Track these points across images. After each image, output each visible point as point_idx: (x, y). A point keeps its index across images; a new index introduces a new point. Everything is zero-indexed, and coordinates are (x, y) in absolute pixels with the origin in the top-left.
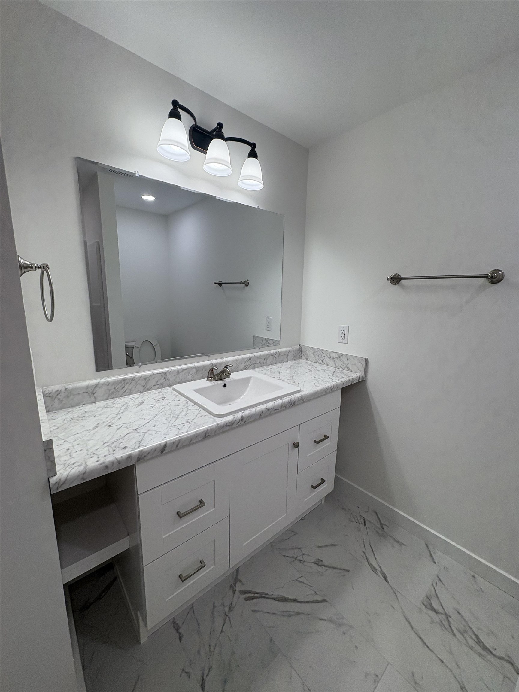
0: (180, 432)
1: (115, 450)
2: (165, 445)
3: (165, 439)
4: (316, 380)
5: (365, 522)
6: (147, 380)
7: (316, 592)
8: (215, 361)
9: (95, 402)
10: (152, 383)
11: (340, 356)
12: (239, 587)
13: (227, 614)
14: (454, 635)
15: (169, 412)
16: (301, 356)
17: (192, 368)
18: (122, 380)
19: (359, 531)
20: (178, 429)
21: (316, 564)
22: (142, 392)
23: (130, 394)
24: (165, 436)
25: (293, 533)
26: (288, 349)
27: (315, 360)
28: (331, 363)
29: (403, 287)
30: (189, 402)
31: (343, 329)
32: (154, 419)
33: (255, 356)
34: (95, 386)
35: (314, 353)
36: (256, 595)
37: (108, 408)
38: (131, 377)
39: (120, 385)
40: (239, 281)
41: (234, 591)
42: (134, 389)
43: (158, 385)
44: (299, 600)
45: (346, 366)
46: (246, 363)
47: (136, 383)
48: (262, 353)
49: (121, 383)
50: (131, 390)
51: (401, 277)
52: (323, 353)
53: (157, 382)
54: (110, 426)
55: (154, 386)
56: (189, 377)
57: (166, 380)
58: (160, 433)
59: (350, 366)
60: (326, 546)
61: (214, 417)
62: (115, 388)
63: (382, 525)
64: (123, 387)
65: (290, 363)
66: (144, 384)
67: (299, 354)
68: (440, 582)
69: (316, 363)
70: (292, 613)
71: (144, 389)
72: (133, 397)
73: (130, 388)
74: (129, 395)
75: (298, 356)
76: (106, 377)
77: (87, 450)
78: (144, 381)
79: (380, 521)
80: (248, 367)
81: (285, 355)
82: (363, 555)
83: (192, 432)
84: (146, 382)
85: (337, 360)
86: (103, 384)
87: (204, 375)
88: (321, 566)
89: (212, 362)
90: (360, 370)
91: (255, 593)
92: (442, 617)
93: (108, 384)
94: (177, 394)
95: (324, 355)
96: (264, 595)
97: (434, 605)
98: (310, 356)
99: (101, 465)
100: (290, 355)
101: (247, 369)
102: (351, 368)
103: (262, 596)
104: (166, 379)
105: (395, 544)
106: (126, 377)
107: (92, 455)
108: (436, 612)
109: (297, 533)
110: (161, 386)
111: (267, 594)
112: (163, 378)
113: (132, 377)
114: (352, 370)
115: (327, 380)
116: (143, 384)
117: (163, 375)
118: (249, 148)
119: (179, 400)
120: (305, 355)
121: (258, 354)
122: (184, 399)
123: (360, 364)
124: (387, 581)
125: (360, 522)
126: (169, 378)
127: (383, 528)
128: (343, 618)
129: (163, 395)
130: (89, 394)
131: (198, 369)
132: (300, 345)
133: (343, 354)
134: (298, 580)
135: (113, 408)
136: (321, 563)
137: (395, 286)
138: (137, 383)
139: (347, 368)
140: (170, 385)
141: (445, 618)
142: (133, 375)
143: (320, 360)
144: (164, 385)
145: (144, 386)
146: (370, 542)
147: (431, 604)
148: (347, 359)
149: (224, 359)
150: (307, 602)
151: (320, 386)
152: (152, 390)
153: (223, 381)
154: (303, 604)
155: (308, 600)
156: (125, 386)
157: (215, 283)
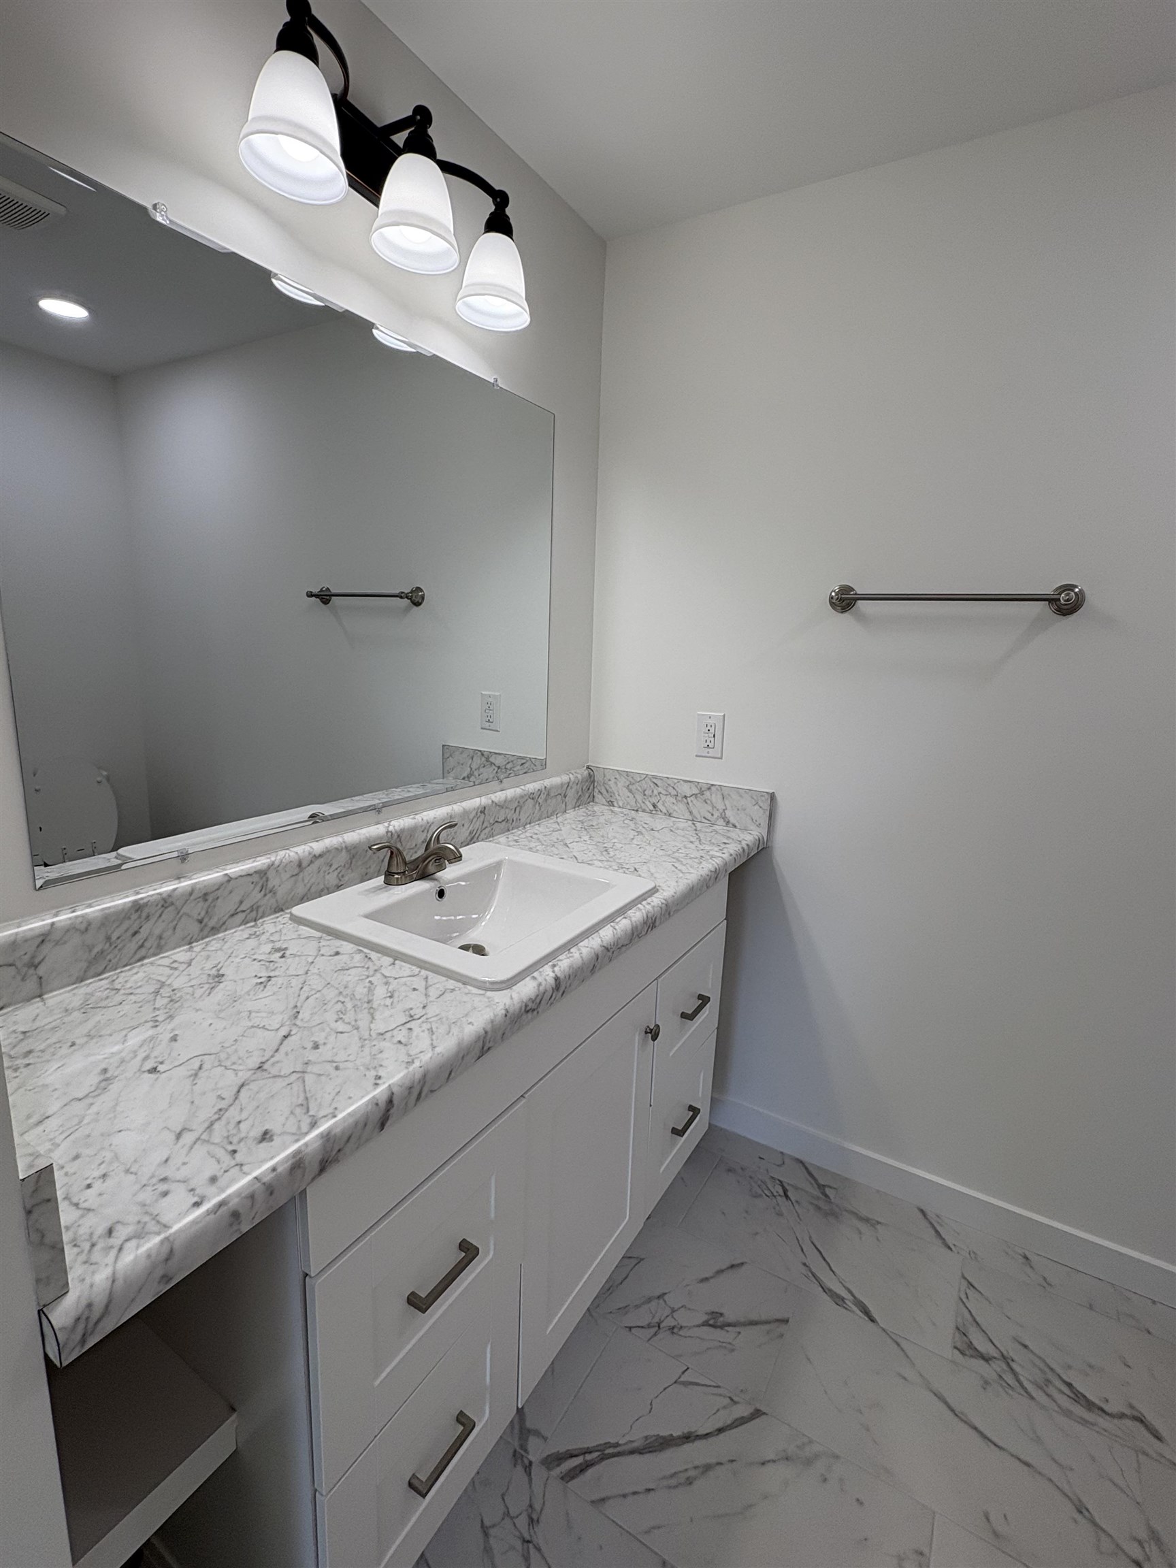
0: (412, 1053)
1: (235, 1152)
2: (390, 1102)
3: (384, 1083)
4: (669, 856)
5: (785, 1192)
6: (210, 900)
7: (731, 1399)
8: (397, 824)
9: (40, 996)
10: (224, 907)
11: (703, 790)
12: (536, 1451)
13: (528, 1538)
14: (1033, 1398)
15: (331, 994)
16: (594, 797)
17: (337, 849)
18: (132, 906)
19: (780, 1214)
20: (400, 1042)
21: (710, 1325)
22: (197, 941)
23: (160, 949)
24: (373, 1073)
25: (634, 1262)
26: (565, 778)
27: (633, 803)
28: (680, 808)
29: (862, 618)
30: (374, 955)
31: (711, 722)
32: (298, 1022)
33: (493, 802)
34: (40, 940)
35: (630, 787)
36: (588, 1457)
37: (105, 1007)
38: (160, 894)
39: (126, 924)
40: (397, 591)
41: (528, 1468)
42: (169, 933)
43: (244, 911)
44: (699, 1433)
45: (721, 814)
46: (472, 826)
47: (178, 913)
48: (510, 793)
49: (129, 918)
50: (160, 937)
51: (856, 594)
52: (656, 785)
53: (241, 902)
54: (154, 1070)
55: (233, 915)
56: (332, 879)
57: (265, 895)
58: (349, 1065)
59: (729, 813)
60: (720, 1272)
61: (483, 992)
62: (108, 938)
63: (822, 1187)
64: (135, 933)
65: (571, 814)
66: (203, 913)
67: (589, 789)
68: (971, 1288)
69: (637, 811)
70: (692, 1473)
71: (202, 930)
72: (175, 961)
73: (157, 932)
74: (154, 955)
75: (587, 795)
76: (73, 906)
77: (127, 1171)
78: (201, 904)
79: (815, 1180)
80: (477, 835)
81: (560, 794)
82: (805, 1274)
83: (446, 1045)
84: (209, 907)
85: (695, 801)
86: (68, 931)
87: (370, 867)
88: (722, 1327)
89: (391, 828)
90: (757, 823)
91: (584, 1453)
92: (999, 1366)
93: (84, 927)
94: (318, 934)
95: (660, 790)
96: (610, 1451)
97: (975, 1343)
98: (619, 795)
99: (218, 1213)
100: (571, 793)
101: (475, 839)
102: (732, 820)
103: (607, 1453)
104: (267, 891)
105: (863, 1227)
106: (142, 899)
107: (163, 1187)
108: (986, 1359)
109: (642, 1259)
110: (253, 914)
111: (617, 1445)
112: (258, 888)
113: (164, 896)
114: (737, 825)
115: (698, 855)
116: (199, 914)
117: (256, 878)
118: (488, 206)
119: (337, 953)
120: (604, 791)
121: (499, 796)
122: (347, 947)
123: (757, 807)
124: (873, 1320)
125: (775, 1194)
126: (274, 887)
127: (826, 1196)
128: (811, 1442)
129: (273, 941)
130: (19, 972)
131: (353, 853)
132: (588, 768)
133: (713, 785)
134: (682, 1379)
135: (126, 1008)
136: (721, 1319)
137: (840, 614)
138: (180, 914)
139: (722, 820)
140: (279, 909)
141: (1005, 1367)
142: (167, 888)
143: (647, 803)
144: (261, 910)
145: (200, 922)
146: (810, 1237)
147: (970, 1345)
148: (723, 798)
149: (419, 817)
150: (720, 1431)
151: (692, 871)
152: (226, 930)
153: (436, 882)
154: (711, 1440)
155: (720, 1425)
156: (140, 928)
157: (310, 595)
